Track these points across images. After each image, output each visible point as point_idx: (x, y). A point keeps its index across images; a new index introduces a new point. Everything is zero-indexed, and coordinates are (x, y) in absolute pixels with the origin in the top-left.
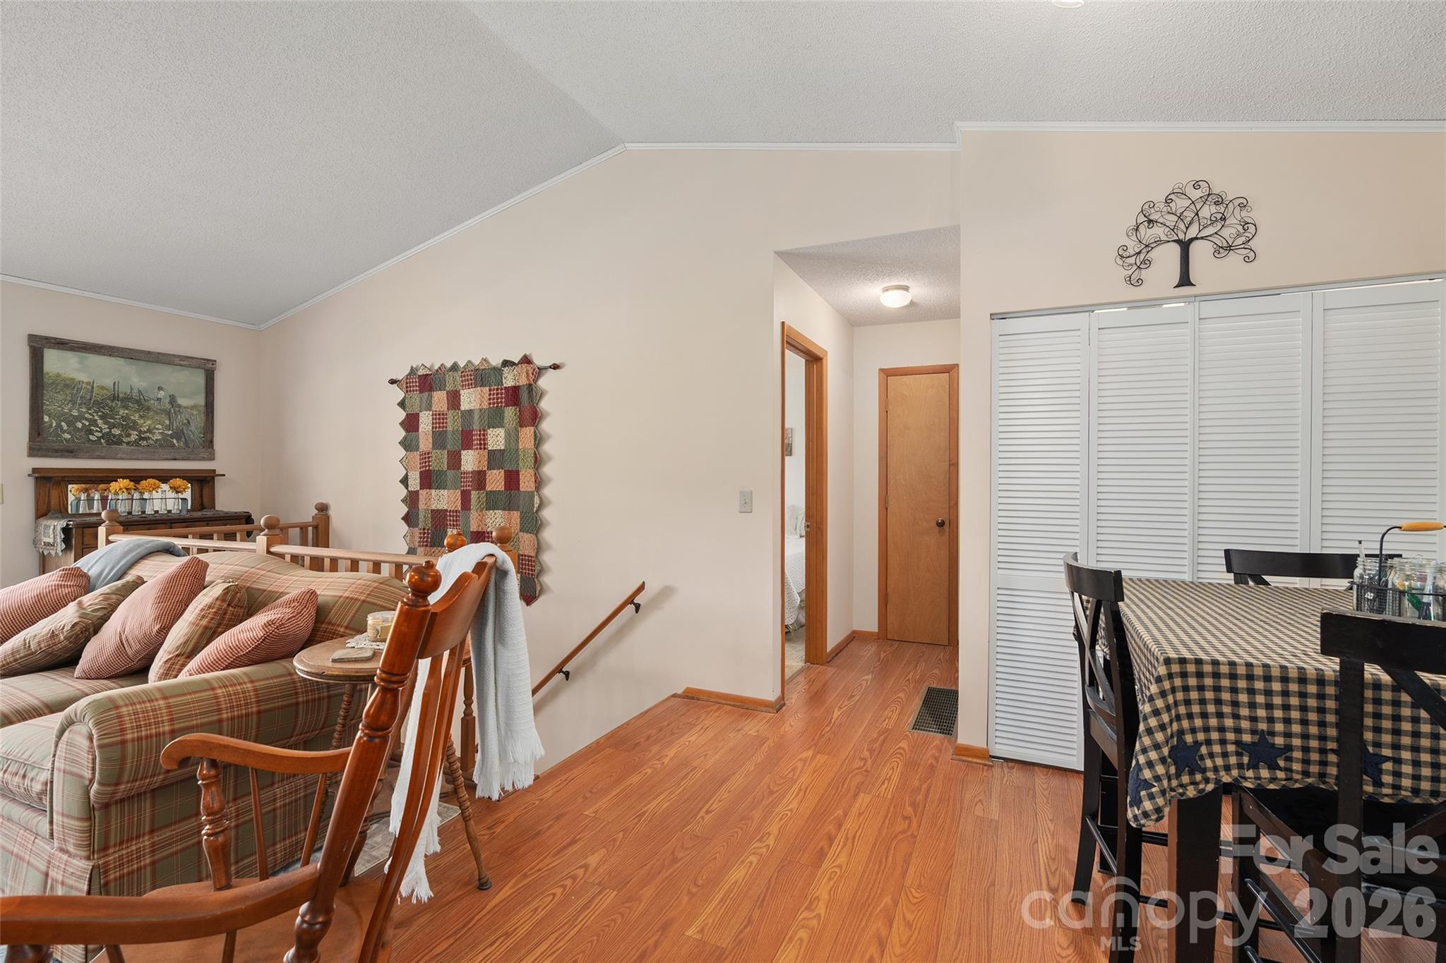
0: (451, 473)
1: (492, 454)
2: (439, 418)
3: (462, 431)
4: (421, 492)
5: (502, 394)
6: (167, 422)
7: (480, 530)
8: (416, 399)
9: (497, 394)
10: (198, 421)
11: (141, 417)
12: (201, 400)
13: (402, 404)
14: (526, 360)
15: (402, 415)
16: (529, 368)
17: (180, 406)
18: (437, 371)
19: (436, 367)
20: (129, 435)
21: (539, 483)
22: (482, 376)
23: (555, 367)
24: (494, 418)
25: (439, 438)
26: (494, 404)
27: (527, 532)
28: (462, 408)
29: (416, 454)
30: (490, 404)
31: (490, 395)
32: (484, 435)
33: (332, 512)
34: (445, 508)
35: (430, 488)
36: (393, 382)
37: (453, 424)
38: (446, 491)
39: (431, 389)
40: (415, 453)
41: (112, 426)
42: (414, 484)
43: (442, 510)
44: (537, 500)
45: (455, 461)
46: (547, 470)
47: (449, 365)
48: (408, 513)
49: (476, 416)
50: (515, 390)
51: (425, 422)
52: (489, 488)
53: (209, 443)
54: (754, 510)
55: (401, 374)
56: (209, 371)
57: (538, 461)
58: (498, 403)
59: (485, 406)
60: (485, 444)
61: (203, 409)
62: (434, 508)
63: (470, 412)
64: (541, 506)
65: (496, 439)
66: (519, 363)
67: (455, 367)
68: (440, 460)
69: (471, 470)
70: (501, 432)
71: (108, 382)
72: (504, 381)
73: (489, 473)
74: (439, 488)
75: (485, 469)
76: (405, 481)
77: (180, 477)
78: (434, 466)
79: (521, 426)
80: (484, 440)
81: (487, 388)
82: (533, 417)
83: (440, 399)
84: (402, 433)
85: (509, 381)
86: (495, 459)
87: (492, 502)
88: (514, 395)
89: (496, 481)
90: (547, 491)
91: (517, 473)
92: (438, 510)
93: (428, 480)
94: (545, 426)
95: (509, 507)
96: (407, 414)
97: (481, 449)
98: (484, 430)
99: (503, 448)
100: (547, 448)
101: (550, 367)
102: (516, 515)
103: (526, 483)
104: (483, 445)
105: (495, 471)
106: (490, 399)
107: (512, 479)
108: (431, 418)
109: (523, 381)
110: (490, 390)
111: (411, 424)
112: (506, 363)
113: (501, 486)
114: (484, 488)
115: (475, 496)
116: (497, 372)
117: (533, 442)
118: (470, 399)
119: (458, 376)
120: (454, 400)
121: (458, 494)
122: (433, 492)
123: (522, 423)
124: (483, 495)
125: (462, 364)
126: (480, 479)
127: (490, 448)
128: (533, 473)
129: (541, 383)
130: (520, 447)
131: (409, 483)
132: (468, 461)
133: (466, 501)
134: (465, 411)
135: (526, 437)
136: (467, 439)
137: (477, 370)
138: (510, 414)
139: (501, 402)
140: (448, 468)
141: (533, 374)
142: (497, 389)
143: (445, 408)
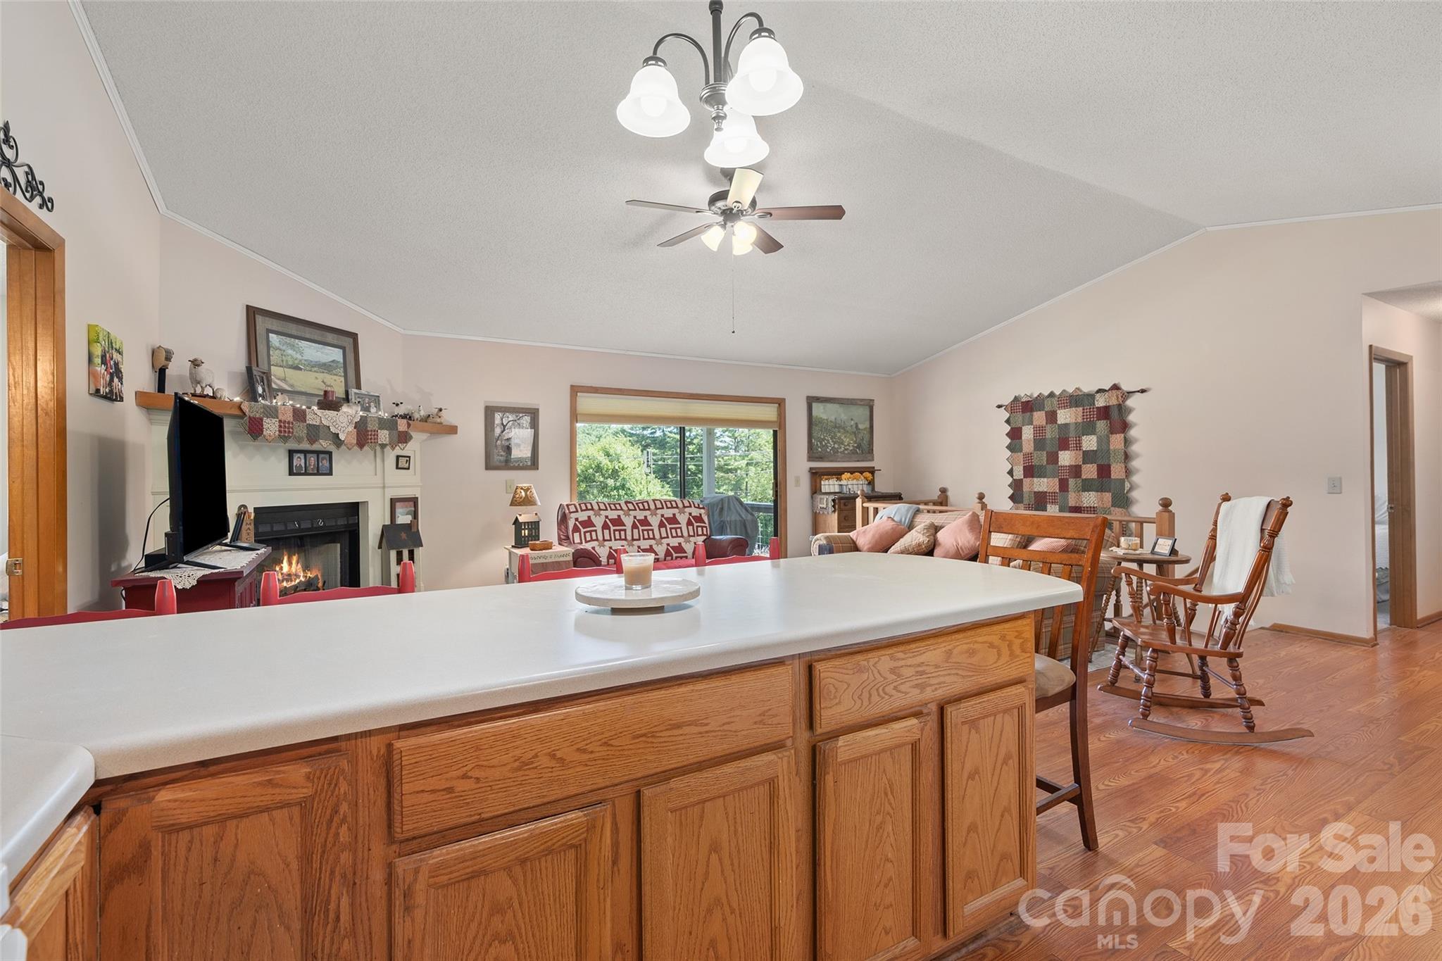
0: (1050, 467)
1: (1086, 453)
2: (1039, 430)
3: (1059, 438)
4: (1024, 480)
5: (1094, 411)
6: (855, 439)
7: (1077, 505)
8: (1019, 418)
9: (1090, 412)
10: (867, 437)
11: (845, 437)
12: (867, 425)
13: (1008, 421)
14: (1116, 387)
15: (1008, 428)
16: (1119, 392)
17: (859, 429)
18: (1037, 398)
19: (1035, 395)
20: (841, 448)
21: (1128, 472)
22: (1076, 400)
23: (1143, 391)
24: (1088, 428)
25: (1039, 443)
26: (1087, 419)
27: (1118, 507)
28: (1059, 422)
29: (1020, 455)
30: (1084, 419)
31: (1083, 413)
32: (1079, 440)
33: (949, 493)
34: (1046, 490)
35: (1033, 477)
36: (999, 407)
37: (1051, 433)
38: (1046, 479)
39: (1032, 410)
41: (835, 443)
42: (1019, 473)
43: (1042, 492)
44: (1127, 485)
45: (1053, 459)
46: (1135, 464)
47: (1046, 394)
48: (1013, 493)
49: (1072, 428)
50: (1107, 408)
51: (1028, 433)
52: (1084, 477)
53: (871, 451)
54: (1343, 491)
55: (1007, 400)
56: (870, 405)
57: (1127, 457)
58: (1090, 418)
59: (1080, 420)
60: (1080, 447)
61: (868, 430)
62: (1036, 490)
63: (1066, 425)
64: (1131, 489)
65: (1090, 443)
66: (1109, 390)
67: (1052, 395)
68: (1041, 458)
69: (1068, 464)
70: (1094, 438)
71: (832, 418)
72: (1096, 403)
73: (1084, 466)
74: (1040, 476)
75: (1081, 463)
76: (1011, 473)
77: (848, 472)
78: (1035, 462)
79: (1112, 434)
80: (1079, 444)
81: (1081, 409)
82: (1124, 427)
83: (1039, 417)
84: (1009, 441)
85: (1100, 402)
86: (1088, 457)
87: (1087, 486)
88: (1105, 413)
89: (1090, 471)
90: (1135, 478)
91: (1109, 466)
92: (1039, 492)
93: (1030, 471)
94: (1133, 433)
95: (1101, 489)
96: (1012, 428)
97: (1077, 450)
98: (1079, 437)
99: (1095, 449)
100: (1135, 448)
101: (1138, 391)
102: (1108, 496)
103: (1117, 472)
104: (1078, 447)
105: (1089, 465)
106: (1083, 416)
107: (1104, 471)
108: (1032, 430)
109: (1113, 402)
110: (1084, 409)
111: (1015, 434)
112: (1100, 391)
113: (1095, 476)
114: (1080, 477)
115: (1072, 482)
116: (1090, 397)
117: (1123, 444)
118: (1065, 416)
119: (1055, 400)
120: (1052, 417)
121: (1056, 480)
122: (1035, 480)
123: (1112, 431)
124: (1079, 481)
125: (1057, 393)
126: (1076, 471)
127: (1084, 449)
128: (1123, 466)
129: (1130, 403)
130: (1111, 447)
131: (1014, 474)
132: (1066, 458)
133: (1064, 486)
134: (1061, 424)
135: (1117, 441)
136: (1064, 444)
137: (1071, 396)
138: (1101, 425)
139: (1093, 417)
140: (1048, 463)
141: (1122, 397)
142: (1090, 409)
143: (1044, 423)
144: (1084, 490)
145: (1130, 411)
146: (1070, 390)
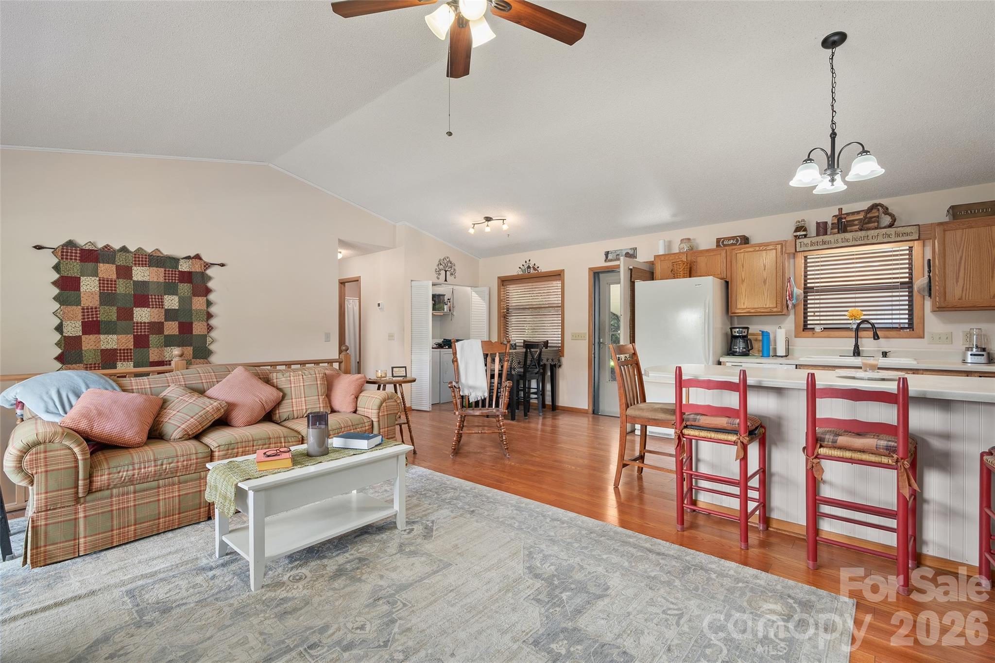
0: (122, 324)
1: (168, 311)
2: (107, 284)
3: (135, 295)
4: (84, 338)
5: (176, 274)
7: (160, 360)
8: (74, 268)
9: (172, 274)
13: (56, 268)
14: (198, 257)
15: (56, 276)
16: (201, 262)
18: (103, 249)
19: (100, 245)
21: (210, 328)
22: (155, 260)
23: (222, 265)
24: (170, 288)
25: (107, 296)
26: (169, 280)
28: (135, 278)
29: (78, 310)
30: (165, 279)
31: (165, 274)
32: (162, 299)
34: (115, 347)
35: (99, 333)
36: (42, 248)
37: (123, 288)
38: (115, 337)
39: (96, 261)
40: (75, 307)
42: (73, 328)
43: (111, 349)
44: (209, 340)
45: (126, 314)
46: (215, 322)
47: (116, 247)
48: (63, 353)
49: (152, 286)
50: (190, 273)
51: (89, 286)
52: (166, 333)
54: (331, 340)
55: (54, 243)
57: (208, 316)
58: (172, 280)
59: (162, 280)
60: (162, 305)
62: (103, 347)
63: (144, 283)
64: (211, 342)
65: (172, 302)
66: (193, 258)
67: (124, 249)
68: (110, 314)
69: (147, 321)
70: (176, 298)
72: (180, 267)
73: (165, 323)
74: (108, 333)
75: (163, 320)
76: (59, 329)
78: (101, 318)
79: (194, 296)
80: (162, 302)
81: (163, 270)
82: (206, 291)
83: (107, 270)
84: (58, 291)
85: (184, 267)
86: (170, 315)
87: (170, 342)
88: (187, 277)
89: (172, 328)
90: (213, 334)
91: (191, 324)
92: (107, 349)
93: (92, 327)
94: (212, 297)
95: (182, 344)
96: (62, 277)
97: (160, 308)
98: (161, 296)
99: (177, 308)
100: (215, 309)
101: (218, 265)
102: (189, 349)
103: (198, 328)
104: (161, 305)
105: (171, 322)
106: (165, 276)
107: (186, 328)
108: (97, 283)
109: (196, 269)
110: (165, 271)
111: (68, 284)
112: (188, 258)
113: (176, 331)
114: (162, 332)
115: (153, 339)
116: (174, 261)
117: (205, 306)
118: (140, 274)
119: (131, 257)
120: (125, 272)
121: (130, 337)
122: (102, 337)
123: (195, 293)
124: (162, 337)
125: (132, 249)
126: (156, 327)
127: (166, 308)
128: (205, 324)
129: (209, 272)
130: (194, 308)
131: (65, 330)
132: (142, 315)
133: (141, 342)
134: (138, 281)
135: (198, 303)
136: (142, 300)
137: (150, 256)
138: (185, 288)
139: (175, 280)
140: (118, 318)
141: (205, 266)
142: (172, 271)
143: (114, 277)
144: (166, 346)
145: (210, 278)
146: (149, 250)
